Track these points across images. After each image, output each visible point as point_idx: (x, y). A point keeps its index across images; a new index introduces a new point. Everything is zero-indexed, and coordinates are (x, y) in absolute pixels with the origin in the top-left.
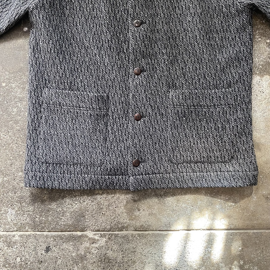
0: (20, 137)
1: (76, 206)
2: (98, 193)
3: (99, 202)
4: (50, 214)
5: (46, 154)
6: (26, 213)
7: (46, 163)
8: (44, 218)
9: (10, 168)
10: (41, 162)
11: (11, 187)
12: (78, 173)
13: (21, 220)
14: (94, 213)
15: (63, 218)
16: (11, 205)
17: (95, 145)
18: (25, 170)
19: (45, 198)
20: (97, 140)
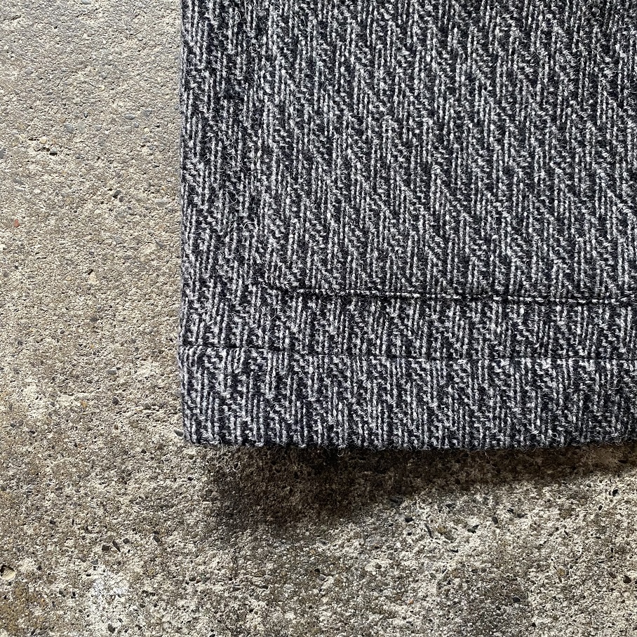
0: (138, 157)
1: (475, 541)
2: (596, 466)
3: (608, 514)
4: (329, 590)
5: (303, 245)
6: (190, 589)
7: (307, 297)
8: (290, 615)
9: (88, 340)
10: (274, 292)
11: (100, 442)
12: (492, 348)
13: (166, 626)
14: (575, 578)
15: (398, 608)
16: (105, 549)
17: (592, 176)
18: (186, 343)
19: (295, 499)
20: (602, 144)
